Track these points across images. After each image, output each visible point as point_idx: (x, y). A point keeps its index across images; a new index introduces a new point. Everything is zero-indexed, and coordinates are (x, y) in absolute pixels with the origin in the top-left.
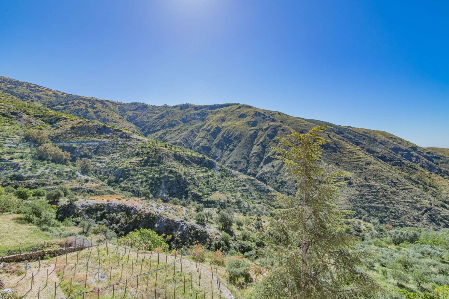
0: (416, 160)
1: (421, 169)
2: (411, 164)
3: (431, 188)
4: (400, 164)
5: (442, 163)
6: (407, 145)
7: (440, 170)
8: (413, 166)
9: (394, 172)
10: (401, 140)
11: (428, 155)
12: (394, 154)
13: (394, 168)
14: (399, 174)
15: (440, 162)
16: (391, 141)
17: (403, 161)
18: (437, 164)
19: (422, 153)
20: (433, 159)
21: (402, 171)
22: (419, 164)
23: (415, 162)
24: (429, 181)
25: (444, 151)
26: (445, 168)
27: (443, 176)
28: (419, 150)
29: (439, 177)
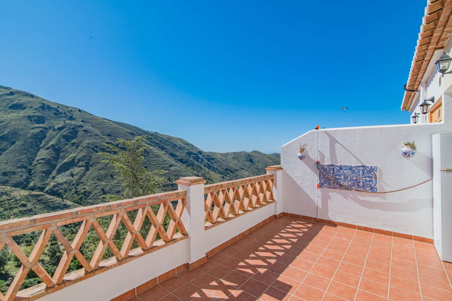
0: (201, 161)
1: (204, 168)
2: (199, 164)
3: (209, 181)
4: (192, 165)
5: (215, 163)
6: (196, 150)
7: (214, 168)
8: (200, 166)
9: (188, 171)
10: (193, 146)
11: (207, 157)
12: (188, 157)
13: (188, 168)
14: (192, 172)
15: (213, 162)
16: (186, 147)
17: (194, 162)
18: (212, 163)
19: (204, 156)
20: (210, 160)
21: (193, 170)
22: (203, 164)
23: (201, 163)
24: (208, 176)
25: (215, 155)
26: (216, 166)
27: (215, 172)
28: (203, 154)
29: (213, 173)
